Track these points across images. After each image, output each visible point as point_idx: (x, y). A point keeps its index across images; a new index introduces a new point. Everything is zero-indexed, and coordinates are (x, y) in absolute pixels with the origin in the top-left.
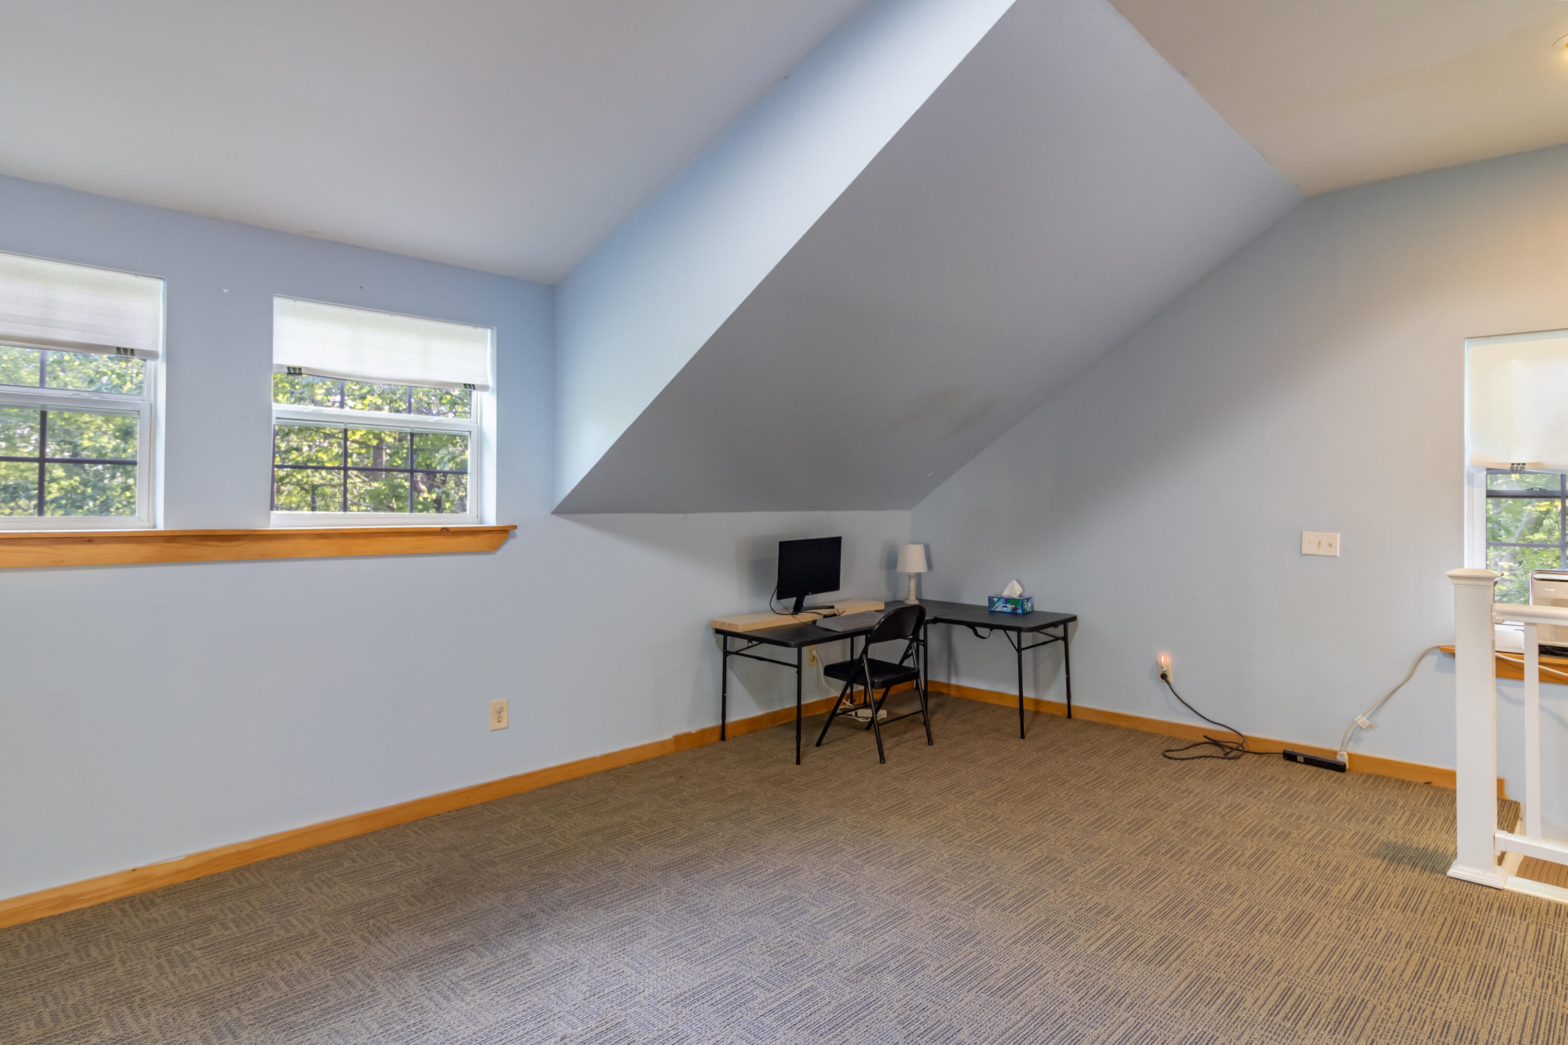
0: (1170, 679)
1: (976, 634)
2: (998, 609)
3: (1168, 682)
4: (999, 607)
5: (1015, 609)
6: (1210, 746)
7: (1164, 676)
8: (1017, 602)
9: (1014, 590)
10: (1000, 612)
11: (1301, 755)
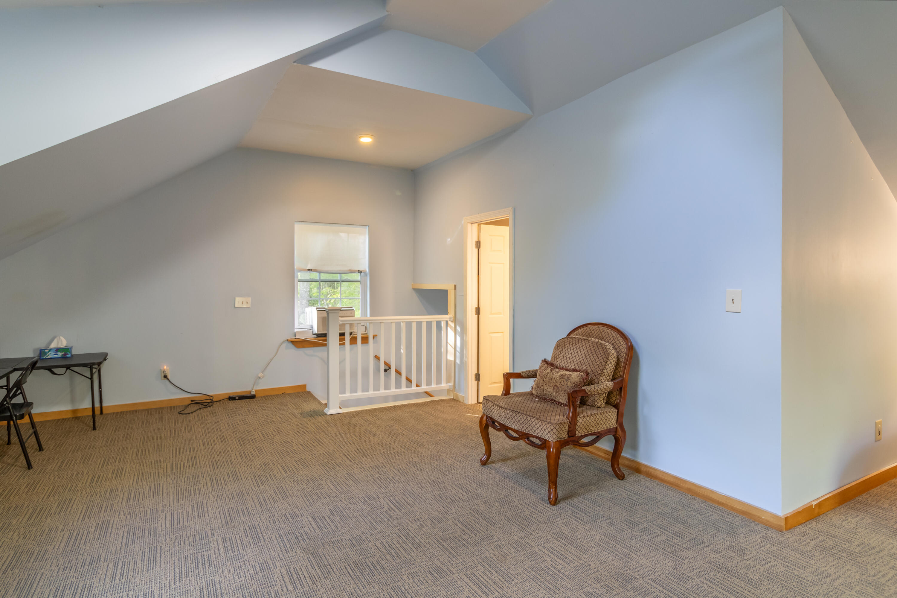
0: (169, 377)
1: (53, 373)
2: (49, 357)
3: (168, 379)
4: (51, 355)
5: (65, 354)
6: (194, 405)
7: (165, 377)
8: (66, 350)
9: (62, 342)
10: (51, 358)
11: (237, 396)
